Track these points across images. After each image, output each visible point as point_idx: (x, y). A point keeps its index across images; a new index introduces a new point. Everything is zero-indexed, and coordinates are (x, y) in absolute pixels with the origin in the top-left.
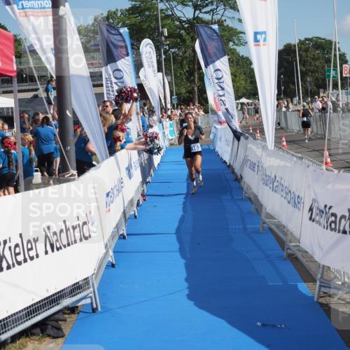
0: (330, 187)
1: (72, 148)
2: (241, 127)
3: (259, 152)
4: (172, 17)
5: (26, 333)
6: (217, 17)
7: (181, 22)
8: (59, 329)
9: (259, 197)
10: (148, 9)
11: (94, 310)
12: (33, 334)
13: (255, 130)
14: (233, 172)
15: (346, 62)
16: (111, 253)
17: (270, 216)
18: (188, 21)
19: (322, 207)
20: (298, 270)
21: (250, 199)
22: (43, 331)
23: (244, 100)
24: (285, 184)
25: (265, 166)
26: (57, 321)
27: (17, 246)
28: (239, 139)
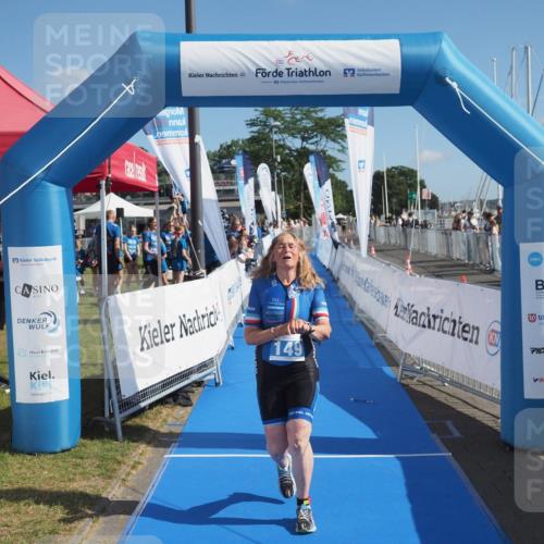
0: (412, 289)
1: (202, 251)
2: (340, 238)
3: (353, 258)
4: (283, 147)
5: (161, 402)
6: (320, 148)
7: (290, 150)
8: (188, 399)
9: (354, 296)
10: (265, 140)
11: (217, 384)
12: (167, 403)
13: (349, 241)
14: (331, 274)
15: (425, 187)
16: (231, 338)
17: (362, 311)
18: (297, 150)
19: (406, 305)
20: (384, 356)
21: (345, 297)
22: (175, 401)
23: (340, 216)
24: (376, 286)
25: (359, 270)
26: (187, 392)
27: (155, 330)
28: (337, 248)
